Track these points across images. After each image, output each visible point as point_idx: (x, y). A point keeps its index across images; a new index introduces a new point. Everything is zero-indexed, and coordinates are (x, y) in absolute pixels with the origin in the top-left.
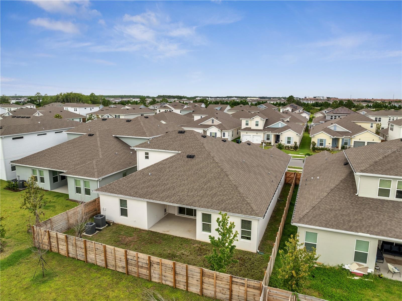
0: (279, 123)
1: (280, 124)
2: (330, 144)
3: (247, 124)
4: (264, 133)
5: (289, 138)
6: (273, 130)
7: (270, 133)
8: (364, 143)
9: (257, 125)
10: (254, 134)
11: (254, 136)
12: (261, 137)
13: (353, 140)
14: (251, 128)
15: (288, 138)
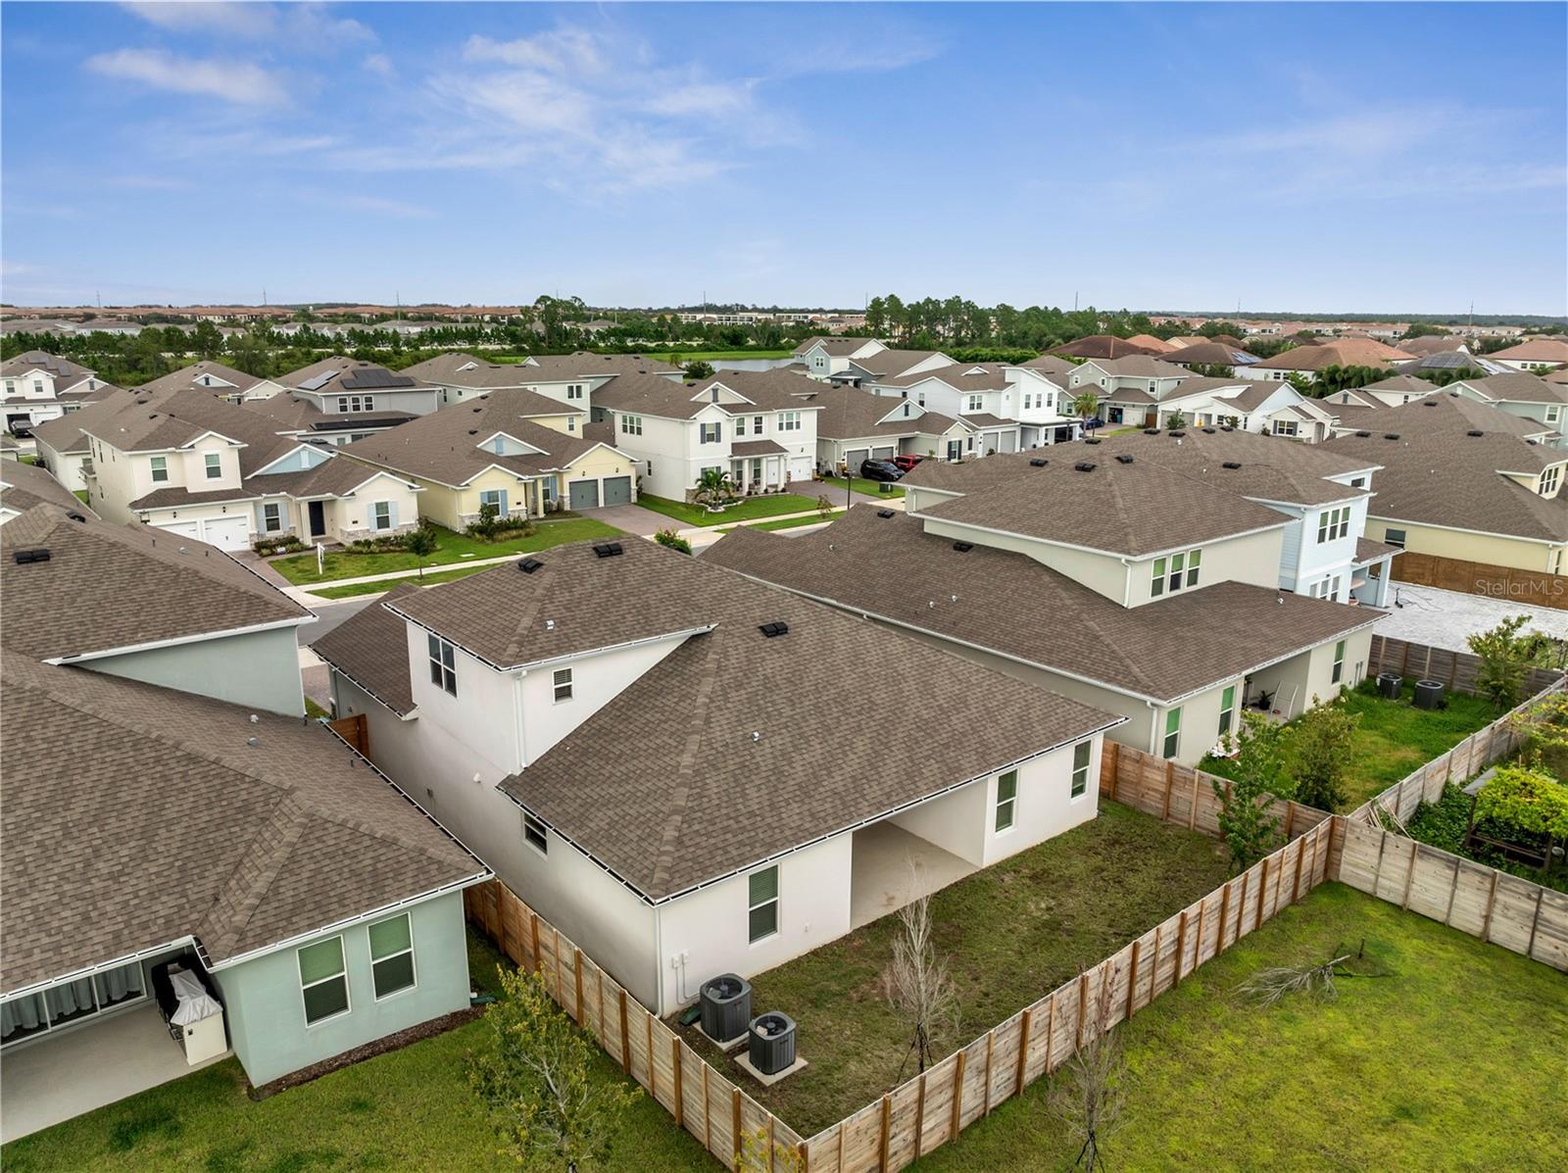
0: (299, 452)
1: (305, 456)
2: (519, 503)
3: (160, 475)
4: (255, 502)
5: (382, 507)
6: (291, 482)
7: (278, 499)
8: (594, 484)
9: (213, 472)
10: (212, 512)
11: (210, 525)
12: (242, 521)
13: (567, 479)
14: (185, 489)
15: (377, 509)
